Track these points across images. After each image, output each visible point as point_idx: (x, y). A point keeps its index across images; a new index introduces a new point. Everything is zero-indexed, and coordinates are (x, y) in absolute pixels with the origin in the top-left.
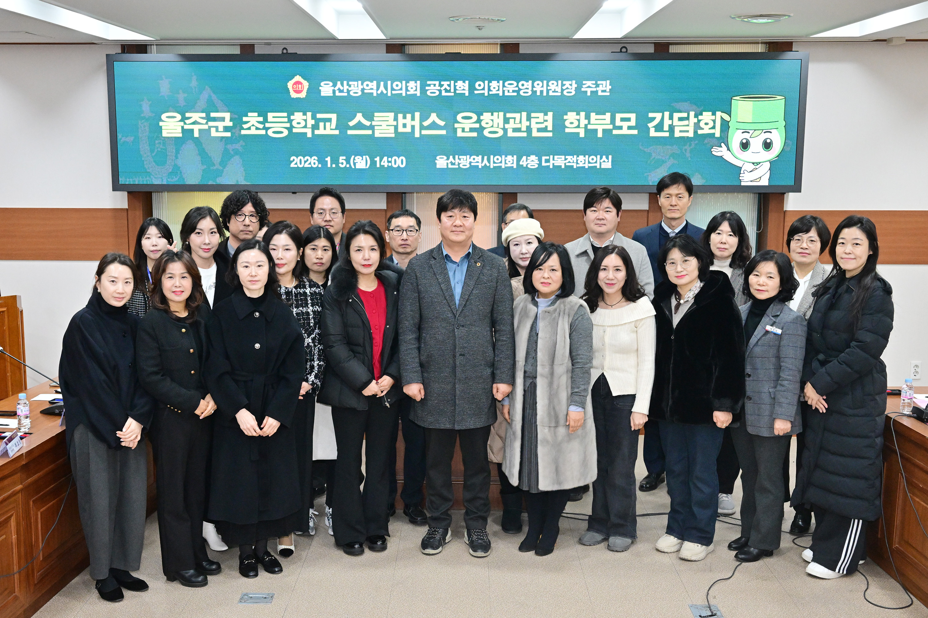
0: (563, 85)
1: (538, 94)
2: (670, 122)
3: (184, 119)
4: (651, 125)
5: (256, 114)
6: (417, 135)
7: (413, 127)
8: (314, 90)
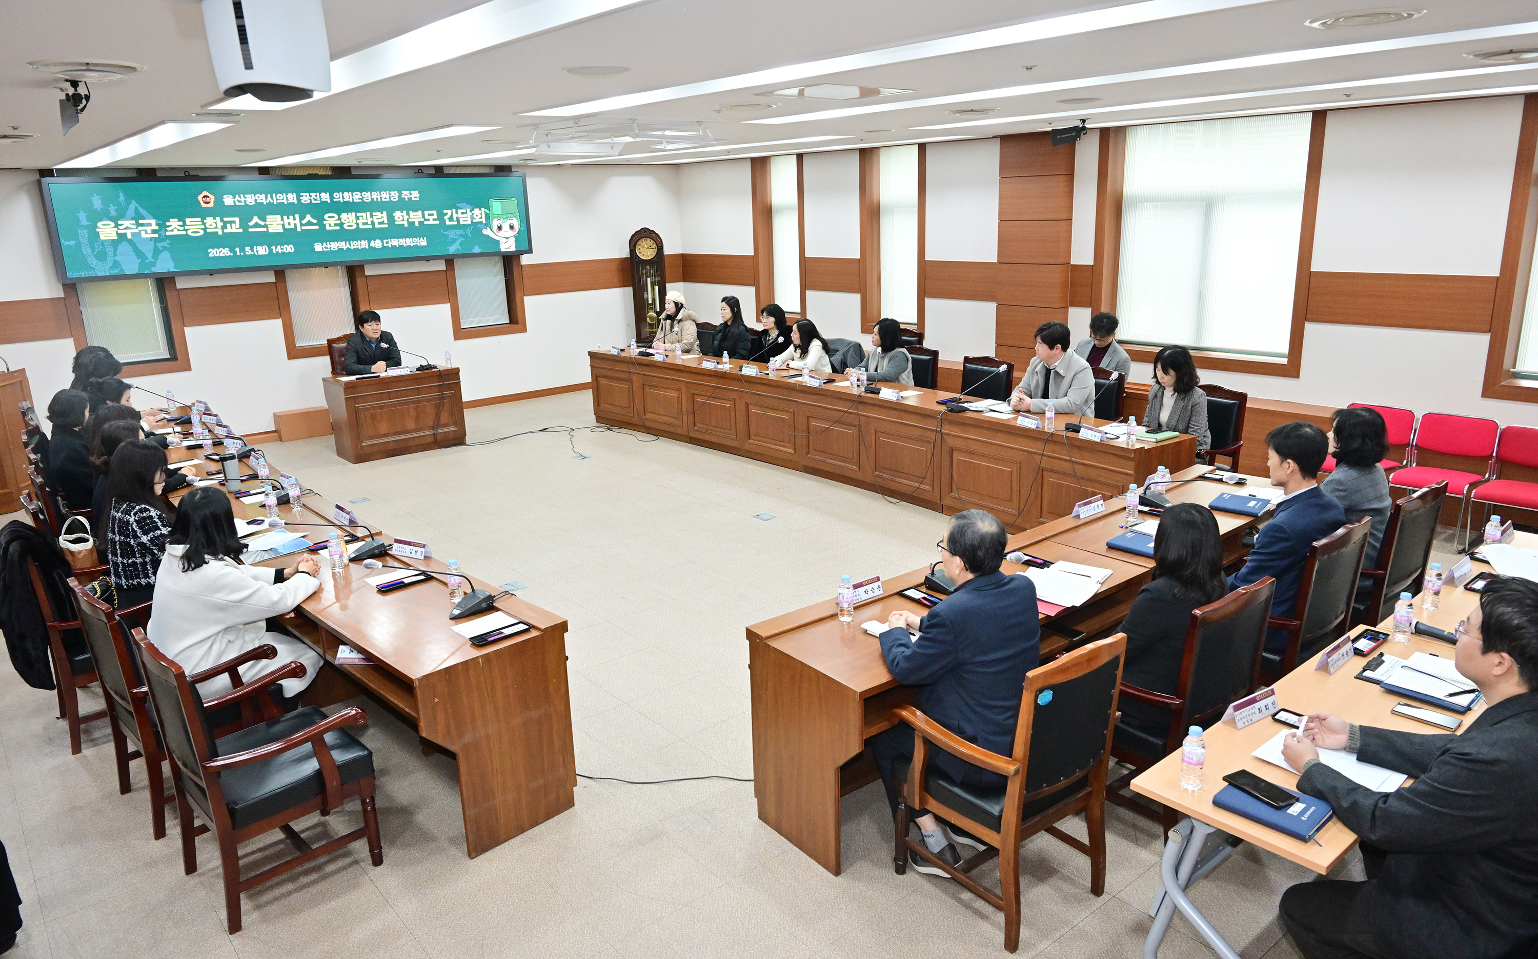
0: (390, 194)
1: (375, 200)
2: (457, 215)
3: (117, 226)
4: (446, 218)
5: (177, 220)
6: (299, 229)
7: (295, 225)
8: (219, 201)
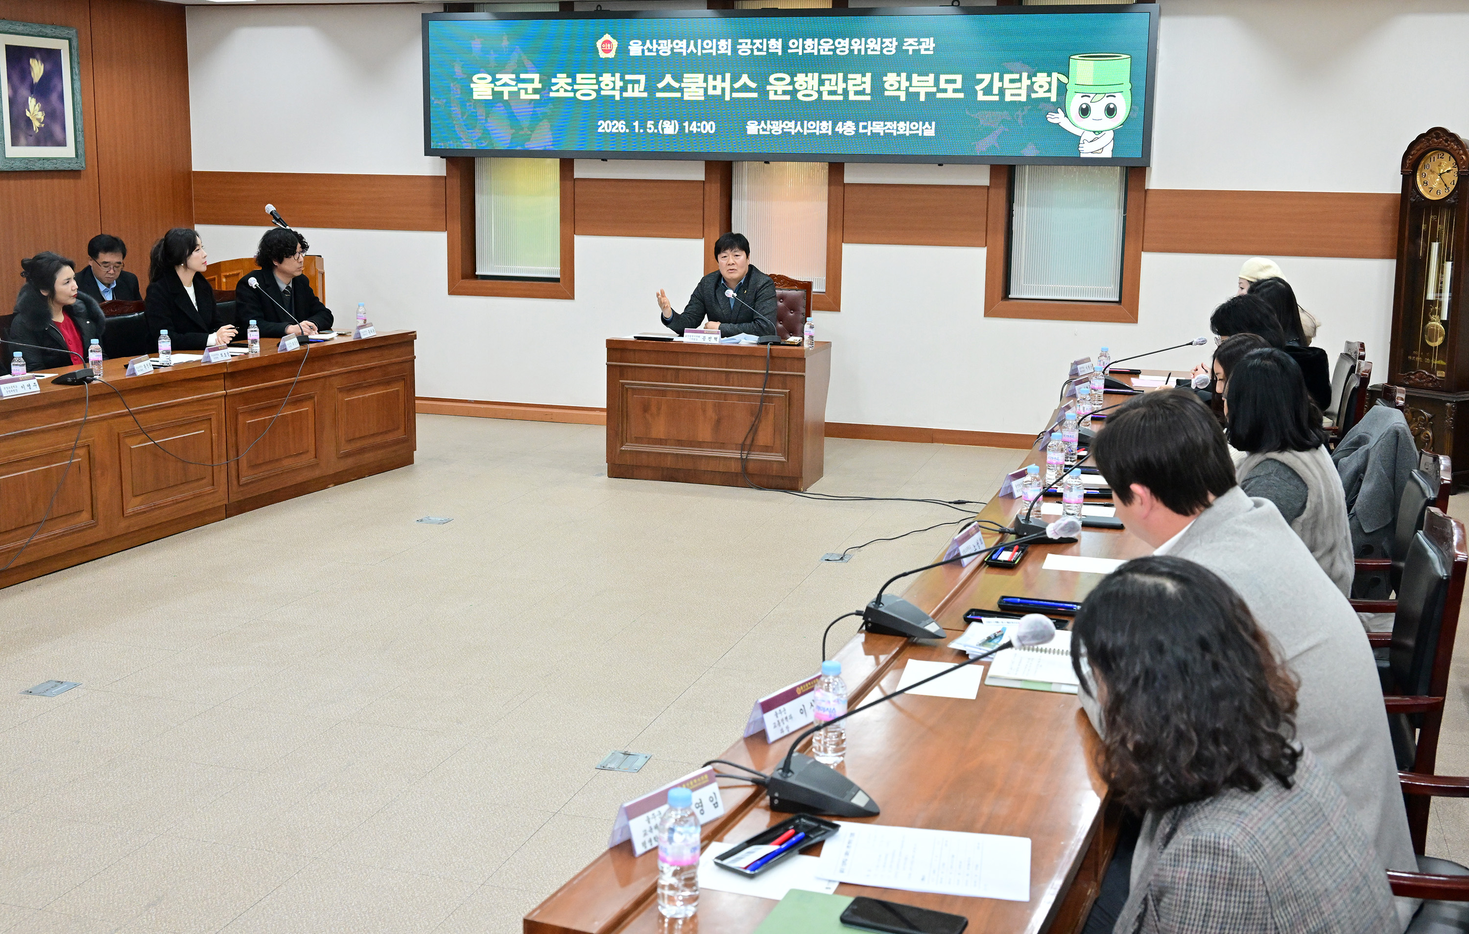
0: (882, 43)
1: (856, 52)
2: (1000, 84)
3: (494, 80)
4: (979, 88)
5: (565, 75)
6: (727, 98)
7: (723, 89)
8: (623, 49)
